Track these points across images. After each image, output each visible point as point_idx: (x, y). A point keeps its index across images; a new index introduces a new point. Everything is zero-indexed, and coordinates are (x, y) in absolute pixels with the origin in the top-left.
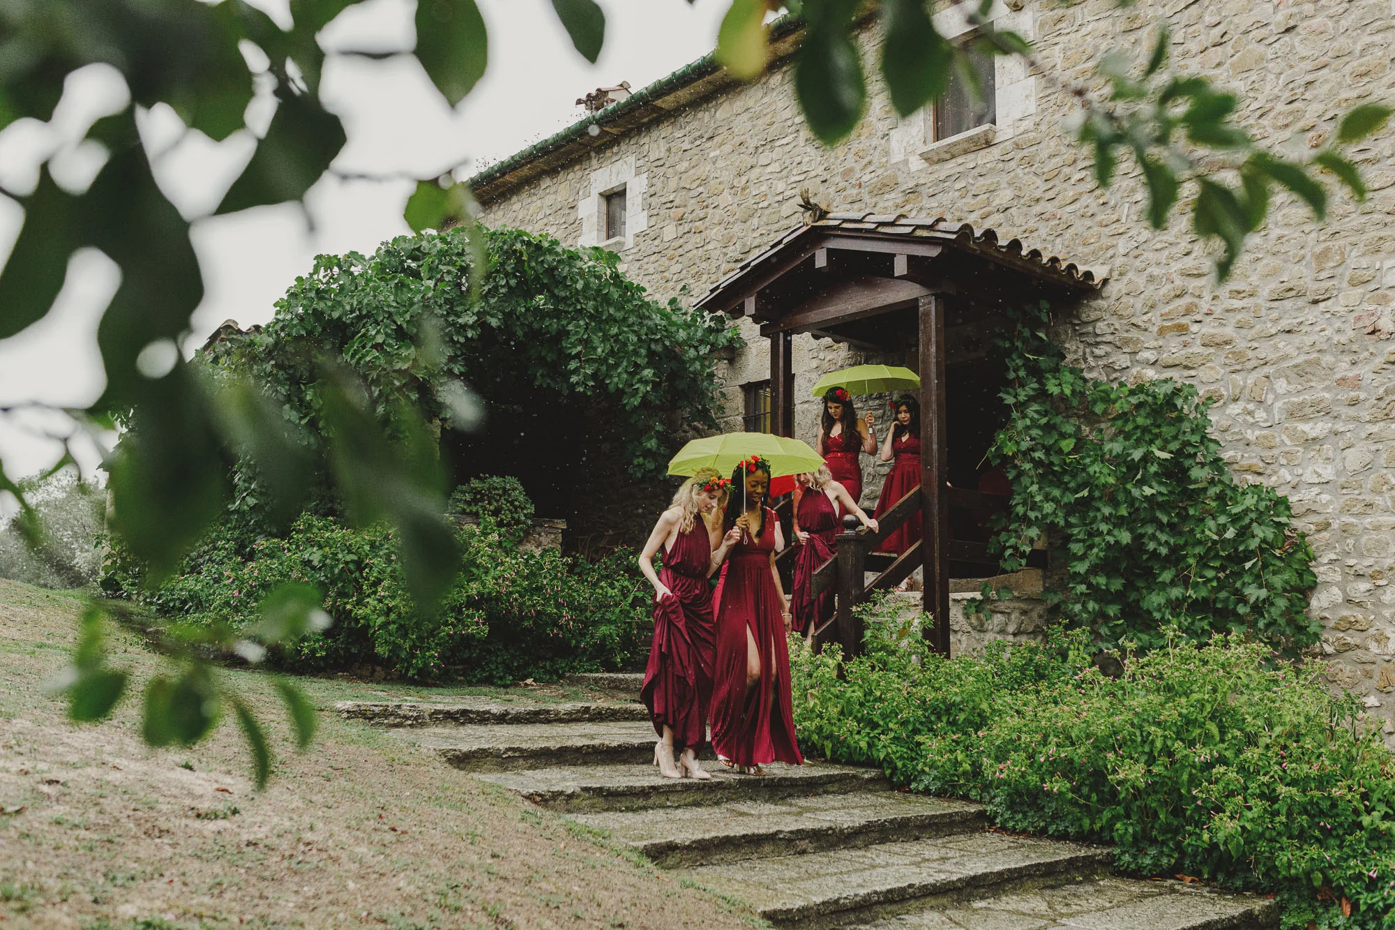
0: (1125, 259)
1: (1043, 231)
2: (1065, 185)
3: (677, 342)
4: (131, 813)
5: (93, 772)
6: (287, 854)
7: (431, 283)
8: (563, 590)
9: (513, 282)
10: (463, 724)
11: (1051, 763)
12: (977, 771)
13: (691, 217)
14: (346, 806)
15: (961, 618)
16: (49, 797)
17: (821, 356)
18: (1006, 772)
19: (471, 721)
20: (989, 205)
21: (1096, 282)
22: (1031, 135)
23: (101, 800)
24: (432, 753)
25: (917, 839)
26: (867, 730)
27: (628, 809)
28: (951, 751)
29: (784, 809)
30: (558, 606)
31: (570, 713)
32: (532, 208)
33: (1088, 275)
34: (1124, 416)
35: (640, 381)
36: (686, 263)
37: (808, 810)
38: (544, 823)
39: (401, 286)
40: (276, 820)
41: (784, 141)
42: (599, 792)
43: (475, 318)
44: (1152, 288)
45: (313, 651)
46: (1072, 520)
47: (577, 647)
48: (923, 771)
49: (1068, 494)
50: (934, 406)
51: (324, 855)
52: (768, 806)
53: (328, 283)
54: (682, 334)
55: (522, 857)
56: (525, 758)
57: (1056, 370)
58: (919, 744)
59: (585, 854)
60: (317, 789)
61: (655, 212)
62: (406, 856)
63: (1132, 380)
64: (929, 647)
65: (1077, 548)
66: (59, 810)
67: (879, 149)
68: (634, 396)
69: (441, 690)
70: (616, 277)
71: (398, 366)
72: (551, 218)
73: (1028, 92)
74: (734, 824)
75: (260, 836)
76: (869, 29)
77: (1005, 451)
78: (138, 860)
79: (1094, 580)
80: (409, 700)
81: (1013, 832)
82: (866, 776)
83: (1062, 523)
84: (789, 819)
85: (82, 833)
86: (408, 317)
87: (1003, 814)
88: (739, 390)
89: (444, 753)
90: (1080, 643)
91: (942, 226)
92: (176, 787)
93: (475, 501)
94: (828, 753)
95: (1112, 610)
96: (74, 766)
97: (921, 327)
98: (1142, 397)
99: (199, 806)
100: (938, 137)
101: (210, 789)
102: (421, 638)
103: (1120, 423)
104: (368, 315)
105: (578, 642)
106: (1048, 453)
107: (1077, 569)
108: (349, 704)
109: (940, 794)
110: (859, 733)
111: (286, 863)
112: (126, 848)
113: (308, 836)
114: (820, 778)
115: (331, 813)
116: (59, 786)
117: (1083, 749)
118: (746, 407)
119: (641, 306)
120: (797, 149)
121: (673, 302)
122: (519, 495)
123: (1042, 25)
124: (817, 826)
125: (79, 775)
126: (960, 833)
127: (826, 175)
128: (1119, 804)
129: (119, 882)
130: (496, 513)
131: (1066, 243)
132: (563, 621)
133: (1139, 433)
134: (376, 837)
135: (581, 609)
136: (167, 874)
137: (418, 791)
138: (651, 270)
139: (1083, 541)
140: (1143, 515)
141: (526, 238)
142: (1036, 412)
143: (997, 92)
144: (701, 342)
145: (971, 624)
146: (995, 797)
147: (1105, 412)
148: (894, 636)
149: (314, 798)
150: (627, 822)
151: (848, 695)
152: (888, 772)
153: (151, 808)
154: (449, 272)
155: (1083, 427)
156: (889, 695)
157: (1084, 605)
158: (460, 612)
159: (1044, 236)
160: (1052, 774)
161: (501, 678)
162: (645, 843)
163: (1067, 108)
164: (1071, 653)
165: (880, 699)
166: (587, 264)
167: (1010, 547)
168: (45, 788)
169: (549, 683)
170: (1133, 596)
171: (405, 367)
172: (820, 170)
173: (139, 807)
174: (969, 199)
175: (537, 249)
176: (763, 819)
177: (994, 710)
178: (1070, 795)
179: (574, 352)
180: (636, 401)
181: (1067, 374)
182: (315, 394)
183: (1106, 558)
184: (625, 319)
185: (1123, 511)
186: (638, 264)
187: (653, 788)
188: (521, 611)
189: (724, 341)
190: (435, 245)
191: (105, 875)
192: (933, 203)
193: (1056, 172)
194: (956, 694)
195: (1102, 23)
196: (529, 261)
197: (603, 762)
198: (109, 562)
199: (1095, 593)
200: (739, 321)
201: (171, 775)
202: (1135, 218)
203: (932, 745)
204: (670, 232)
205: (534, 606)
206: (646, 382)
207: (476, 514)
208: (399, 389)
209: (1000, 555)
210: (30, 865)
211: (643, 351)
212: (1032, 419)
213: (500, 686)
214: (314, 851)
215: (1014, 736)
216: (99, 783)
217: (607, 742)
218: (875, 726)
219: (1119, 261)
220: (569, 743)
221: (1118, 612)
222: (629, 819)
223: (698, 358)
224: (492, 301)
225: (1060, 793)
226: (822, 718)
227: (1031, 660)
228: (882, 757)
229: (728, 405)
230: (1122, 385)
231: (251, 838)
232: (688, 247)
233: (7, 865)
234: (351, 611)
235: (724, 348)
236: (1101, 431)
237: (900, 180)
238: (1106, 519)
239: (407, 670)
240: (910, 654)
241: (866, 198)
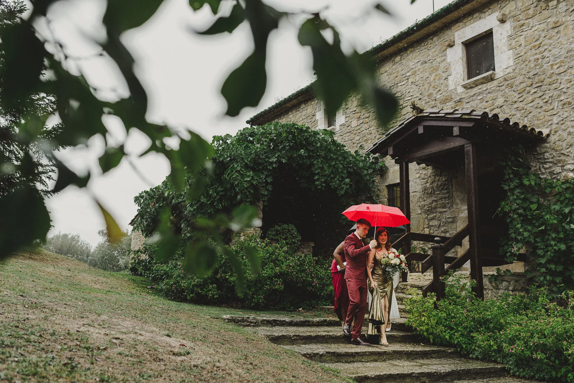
0: (557, 125)
1: (518, 115)
2: (528, 95)
3: (359, 168)
4: (148, 352)
5: (132, 336)
6: (210, 371)
7: (259, 145)
8: (314, 271)
9: (291, 144)
10: (274, 326)
11: (536, 346)
12: (500, 349)
13: (363, 117)
14: (231, 354)
15: (488, 283)
16: (116, 344)
17: (421, 172)
18: (514, 349)
19: (278, 325)
20: (493, 105)
21: (544, 135)
22: (511, 75)
23: (136, 346)
24: (263, 336)
25: (474, 379)
26: (449, 331)
27: (346, 362)
28: (488, 341)
29: (414, 364)
30: (312, 278)
31: (318, 322)
32: (297, 116)
33: (540, 133)
34: (560, 194)
35: (344, 184)
36: (362, 136)
37: (424, 364)
38: (312, 366)
39: (247, 147)
40: (204, 357)
41: (402, 84)
42: (333, 354)
43: (276, 159)
44: (570, 137)
45: (213, 295)
46: (538, 240)
47: (320, 295)
48: (475, 349)
49: (535, 228)
50: (473, 191)
51: (225, 372)
52: (406, 362)
53: (218, 147)
54: (361, 164)
55: (304, 378)
56: (301, 340)
57: (527, 175)
58: (472, 337)
59: (330, 379)
60: (219, 347)
61: (348, 115)
62: (258, 375)
63: (562, 178)
64: (475, 295)
65: (540, 252)
66: (121, 349)
67: (443, 85)
68: (342, 190)
69: (264, 312)
70: (334, 142)
71: (246, 179)
72: (305, 120)
73: (509, 56)
74: (392, 369)
75: (199, 363)
76: (438, 35)
77: (505, 209)
78: (151, 370)
79: (549, 266)
80: (252, 316)
81: (519, 377)
82: (449, 351)
83: (533, 241)
84: (417, 368)
85: (130, 358)
86: (249, 159)
87: (513, 369)
88: (385, 188)
89: (268, 336)
90: (544, 294)
91: (474, 113)
92: (164, 343)
93: (277, 235)
94: (431, 341)
95: (558, 280)
96: (125, 333)
97: (466, 157)
98: (568, 185)
99: (174, 351)
100: (469, 78)
101: (177, 344)
102: (256, 291)
103: (558, 197)
104: (234, 159)
105: (321, 293)
106: (525, 210)
107: (541, 261)
108: (228, 316)
109: (483, 360)
110: (445, 332)
111: (209, 375)
112: (146, 365)
113: (218, 364)
114: (429, 351)
115: (226, 356)
116: (120, 340)
117: (551, 340)
118: (389, 195)
119: (344, 153)
120: (408, 86)
121: (356, 152)
122: (295, 232)
123: (514, 28)
124: (429, 371)
125: (127, 337)
126: (494, 377)
127: (421, 97)
128: (569, 365)
129: (145, 377)
130: (285, 239)
131: (529, 119)
132: (314, 284)
133: (567, 201)
134: (245, 366)
135: (321, 279)
136: (163, 376)
137: (259, 351)
138: (347, 139)
139: (543, 249)
140: (571, 237)
141: (296, 126)
142: (519, 192)
143: (495, 57)
144: (369, 168)
145: (492, 286)
146: (509, 361)
147: (551, 193)
148: (459, 290)
149: (219, 350)
150: (346, 367)
151: (440, 315)
152: (459, 349)
153: (155, 350)
154: (266, 141)
155: (541, 199)
156: (458, 316)
157: (545, 277)
158: (272, 280)
159: (519, 118)
160: (536, 351)
161: (289, 308)
162: (355, 375)
163: (527, 62)
164: (540, 298)
165: (454, 317)
166: (321, 136)
167: (509, 252)
168: (114, 341)
169: (308, 310)
170: (568, 273)
171: (248, 179)
172: (418, 95)
173: (151, 349)
174: (484, 103)
175: (301, 130)
176: (405, 367)
177: (506, 323)
178: (546, 361)
179: (317, 172)
180: (343, 192)
181: (532, 176)
182: (213, 191)
183: (554, 257)
184: (337, 158)
185: (562, 236)
186: (341, 137)
187: (356, 353)
188: (297, 280)
189: (379, 167)
190: (260, 130)
191: (139, 375)
192: (468, 106)
193: (523, 90)
194: (489, 315)
195: (542, 25)
196: (298, 136)
197: (334, 343)
198: (133, 261)
199: (550, 272)
200: (384, 159)
201: (162, 338)
202: (561, 107)
203: (479, 337)
204: (354, 123)
205: (302, 277)
206: (347, 184)
207: (278, 240)
208: (247, 188)
209: (505, 255)
210: (110, 369)
211: (345, 171)
212: (517, 196)
213: (289, 311)
214: (221, 370)
215: (517, 334)
216: (134, 340)
217: (335, 334)
218: (452, 329)
219: (554, 126)
220: (319, 334)
221: (561, 281)
222: (347, 366)
223: (368, 174)
224: (283, 152)
225: (541, 359)
226: (428, 325)
227: (522, 301)
228: (456, 342)
229: (381, 194)
230: (558, 180)
231: (195, 364)
232: (363, 129)
233: (102, 368)
234: (228, 279)
235: (379, 170)
236: (549, 200)
237: (453, 97)
238: (553, 239)
239: (251, 304)
240: (466, 298)
241: (439, 105)
